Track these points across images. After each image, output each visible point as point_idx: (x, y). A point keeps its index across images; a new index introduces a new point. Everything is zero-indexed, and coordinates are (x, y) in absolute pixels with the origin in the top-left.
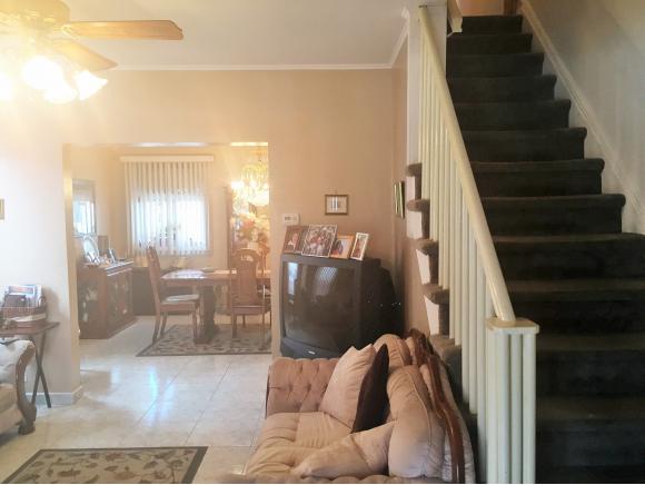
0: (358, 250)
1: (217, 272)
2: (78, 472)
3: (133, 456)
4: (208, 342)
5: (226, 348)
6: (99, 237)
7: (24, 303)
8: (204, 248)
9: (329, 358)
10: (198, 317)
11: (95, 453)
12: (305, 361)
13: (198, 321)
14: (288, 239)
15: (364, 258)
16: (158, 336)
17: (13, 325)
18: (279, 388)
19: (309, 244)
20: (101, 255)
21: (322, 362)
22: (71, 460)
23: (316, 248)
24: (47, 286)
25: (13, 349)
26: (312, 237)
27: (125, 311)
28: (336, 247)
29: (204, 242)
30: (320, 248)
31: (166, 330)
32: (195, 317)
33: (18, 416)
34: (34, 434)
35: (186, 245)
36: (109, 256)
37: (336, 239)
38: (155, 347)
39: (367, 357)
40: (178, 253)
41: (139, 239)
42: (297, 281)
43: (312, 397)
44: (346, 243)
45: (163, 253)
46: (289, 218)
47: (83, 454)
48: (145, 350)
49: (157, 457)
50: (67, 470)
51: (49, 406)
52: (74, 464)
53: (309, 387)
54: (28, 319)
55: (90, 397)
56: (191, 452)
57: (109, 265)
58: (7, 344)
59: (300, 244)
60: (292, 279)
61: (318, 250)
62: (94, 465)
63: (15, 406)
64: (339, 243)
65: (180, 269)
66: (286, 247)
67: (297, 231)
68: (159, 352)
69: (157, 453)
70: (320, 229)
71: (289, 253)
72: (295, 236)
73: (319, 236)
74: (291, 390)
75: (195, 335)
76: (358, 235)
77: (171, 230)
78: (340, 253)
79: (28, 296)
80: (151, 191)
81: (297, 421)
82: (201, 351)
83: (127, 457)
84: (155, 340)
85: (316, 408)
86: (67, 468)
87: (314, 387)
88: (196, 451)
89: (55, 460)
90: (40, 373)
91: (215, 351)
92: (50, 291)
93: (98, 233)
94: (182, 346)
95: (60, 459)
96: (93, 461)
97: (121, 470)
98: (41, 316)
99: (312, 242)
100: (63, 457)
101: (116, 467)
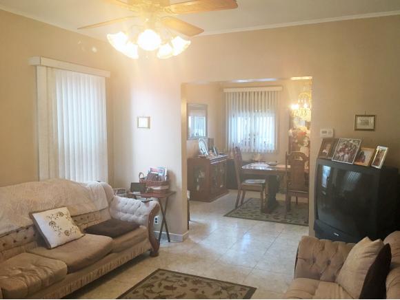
0: (378, 161)
1: (278, 166)
2: (175, 288)
3: (209, 284)
4: (270, 213)
5: (281, 218)
6: (209, 139)
7: (157, 179)
8: (273, 149)
9: (347, 242)
10: (264, 194)
11: (187, 277)
12: (327, 242)
13: (264, 197)
14: (323, 147)
15: (383, 167)
16: (239, 204)
17: (151, 191)
18: (305, 260)
19: (338, 152)
20: (209, 150)
21: (341, 245)
22: (174, 279)
23: (343, 156)
24: (170, 169)
25: (148, 206)
26: (341, 147)
27: (221, 186)
28: (360, 156)
29: (273, 144)
30: (346, 156)
31: (244, 201)
32: (262, 195)
33: (149, 246)
34: (158, 257)
35: (261, 145)
36: (213, 151)
37: (360, 150)
38: (236, 212)
39: (375, 249)
40: (256, 151)
41: (233, 140)
42: (330, 178)
43: (331, 271)
44: (368, 154)
45: (247, 151)
46: (326, 132)
47: (180, 277)
48: (229, 213)
49: (223, 288)
50: (169, 285)
51: (169, 241)
52: (174, 282)
53: (328, 263)
54: (159, 188)
55: (193, 240)
56: (245, 290)
57: (213, 157)
58: (145, 202)
59: (331, 152)
60: (325, 176)
61: (345, 158)
62: (185, 285)
63: (147, 239)
64: (363, 153)
65: (257, 162)
66: (321, 153)
67: (330, 142)
68: (237, 215)
69: (223, 285)
70: (348, 141)
71: (323, 159)
72: (329, 146)
73: (346, 146)
74: (314, 262)
75: (262, 206)
76: (379, 148)
77: (253, 136)
78: (363, 161)
79: (160, 174)
80: (241, 111)
81: (316, 287)
82: (264, 217)
83: (205, 284)
84: (236, 207)
85: (333, 279)
86: (169, 284)
87: (333, 263)
88: (248, 289)
89: (164, 277)
90: (164, 221)
91: (273, 219)
92: (172, 173)
93: (208, 137)
94: (253, 213)
95: (167, 277)
96: (185, 282)
97: (199, 292)
98: (166, 187)
99: (340, 151)
100: (170, 276)
101: (197, 290)
